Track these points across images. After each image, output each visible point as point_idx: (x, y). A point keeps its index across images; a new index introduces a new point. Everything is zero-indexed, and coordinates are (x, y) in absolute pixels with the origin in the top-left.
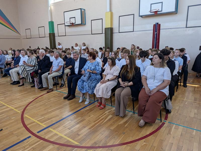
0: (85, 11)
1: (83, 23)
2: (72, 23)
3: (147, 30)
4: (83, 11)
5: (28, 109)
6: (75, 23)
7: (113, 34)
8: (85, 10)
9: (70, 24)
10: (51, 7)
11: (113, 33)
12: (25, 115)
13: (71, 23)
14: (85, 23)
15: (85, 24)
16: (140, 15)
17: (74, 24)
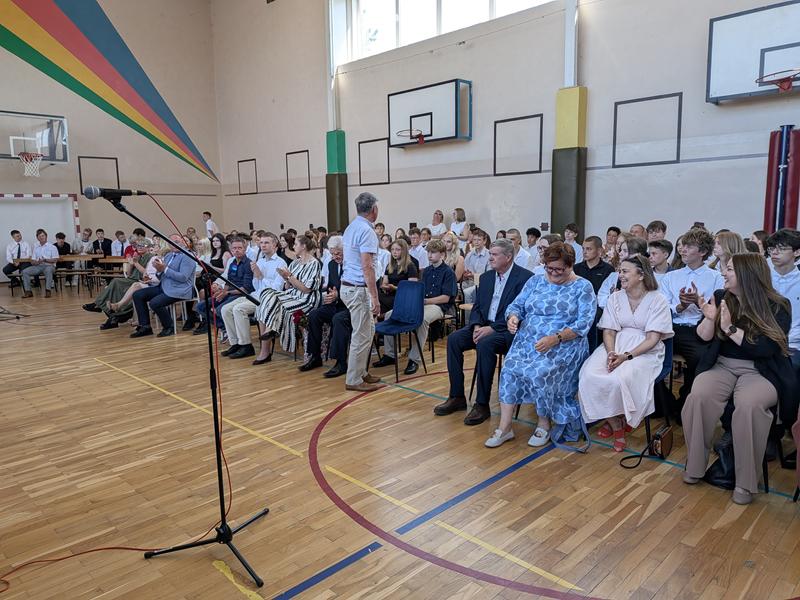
0: (470, 87)
1: (461, 135)
2: (420, 136)
3: (741, 157)
4: (465, 90)
5: (323, 446)
6: (431, 135)
7: (588, 172)
8: (473, 84)
9: (412, 138)
10: (337, 79)
11: (586, 169)
12: (326, 468)
13: (415, 133)
14: (471, 135)
15: (469, 138)
16: (713, 94)
17: (425, 139)
